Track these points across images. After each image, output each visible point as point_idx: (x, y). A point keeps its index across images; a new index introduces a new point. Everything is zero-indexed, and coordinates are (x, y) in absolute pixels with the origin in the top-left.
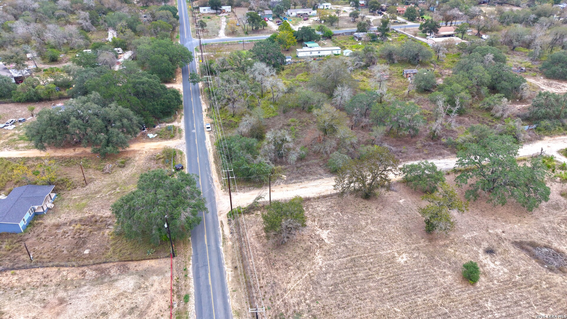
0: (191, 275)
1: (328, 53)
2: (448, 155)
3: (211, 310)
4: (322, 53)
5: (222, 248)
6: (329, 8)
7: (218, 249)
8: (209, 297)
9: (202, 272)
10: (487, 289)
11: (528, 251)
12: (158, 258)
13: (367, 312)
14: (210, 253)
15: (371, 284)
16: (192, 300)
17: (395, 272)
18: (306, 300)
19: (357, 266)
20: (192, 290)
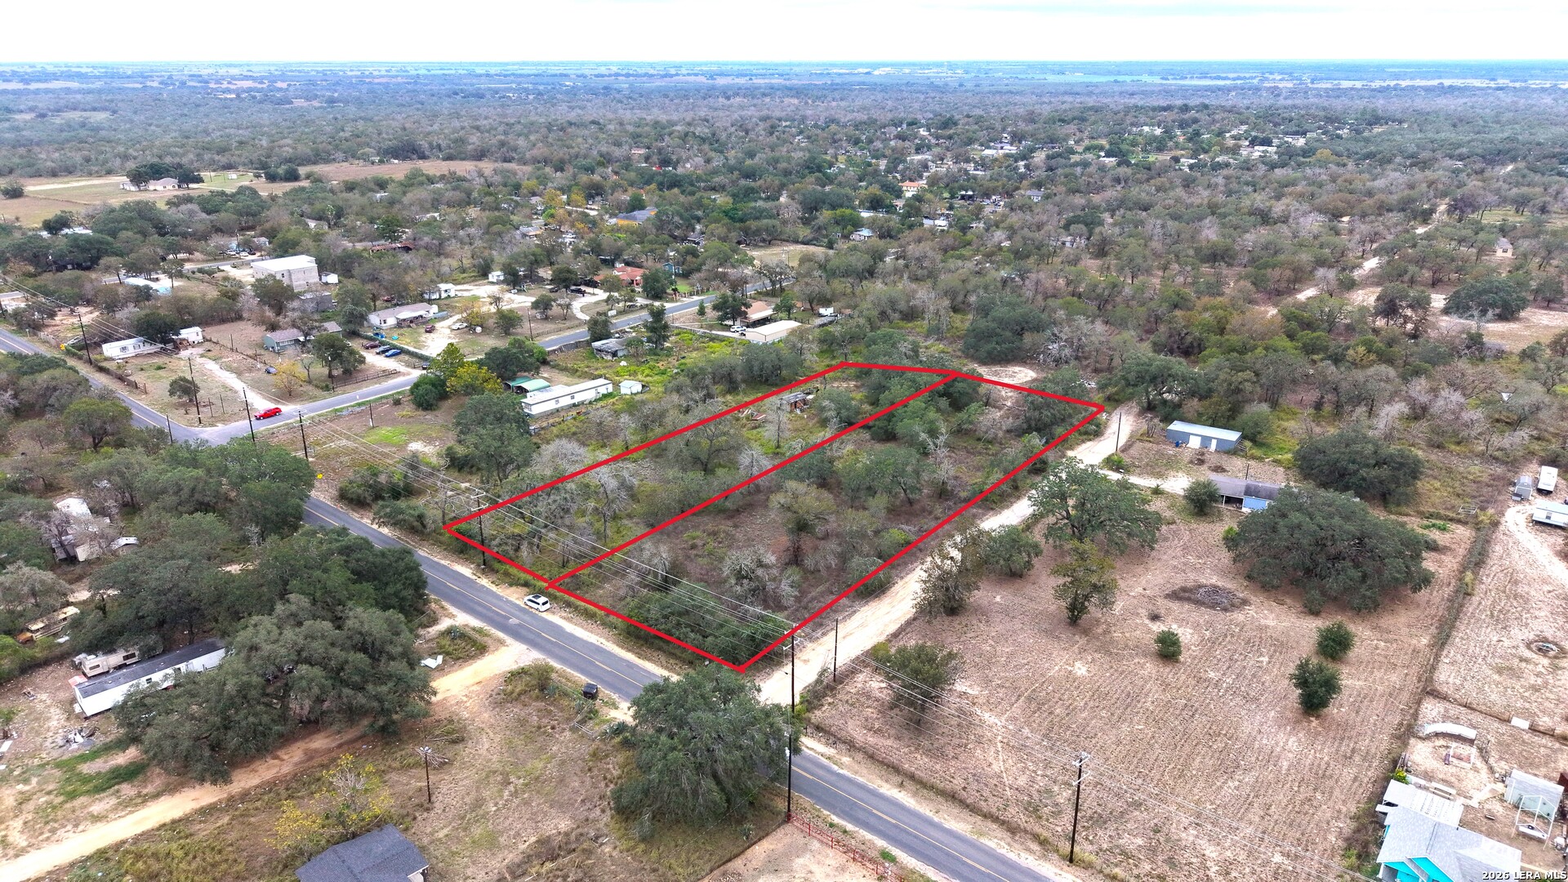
0: (850, 827)
1: (590, 395)
2: (984, 515)
3: (941, 850)
4: (578, 398)
5: (841, 771)
6: (452, 294)
7: (838, 775)
8: (916, 837)
9: (861, 815)
10: (1194, 658)
11: (1189, 600)
12: (767, 835)
13: (1114, 746)
14: (836, 787)
15: (1083, 715)
16: (896, 852)
17: (1091, 689)
18: (1035, 772)
19: (1043, 704)
20: (881, 843)
